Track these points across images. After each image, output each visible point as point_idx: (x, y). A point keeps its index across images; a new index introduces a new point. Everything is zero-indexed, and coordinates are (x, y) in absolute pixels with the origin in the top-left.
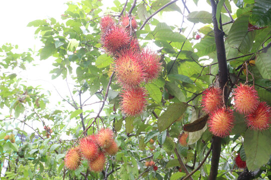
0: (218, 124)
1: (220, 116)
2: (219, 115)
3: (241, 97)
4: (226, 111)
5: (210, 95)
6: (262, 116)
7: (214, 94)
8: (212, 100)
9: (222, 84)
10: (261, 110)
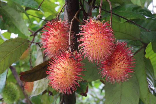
0: (60, 77)
1: (63, 66)
2: (62, 64)
3: (90, 39)
4: (71, 58)
5: (53, 32)
6: (120, 63)
7: (59, 31)
8: (55, 39)
9: (71, 14)
10: (119, 54)
